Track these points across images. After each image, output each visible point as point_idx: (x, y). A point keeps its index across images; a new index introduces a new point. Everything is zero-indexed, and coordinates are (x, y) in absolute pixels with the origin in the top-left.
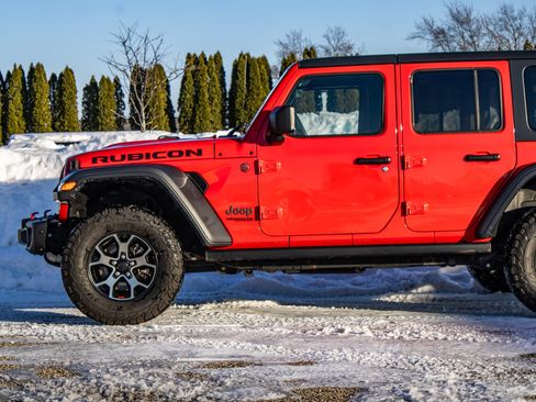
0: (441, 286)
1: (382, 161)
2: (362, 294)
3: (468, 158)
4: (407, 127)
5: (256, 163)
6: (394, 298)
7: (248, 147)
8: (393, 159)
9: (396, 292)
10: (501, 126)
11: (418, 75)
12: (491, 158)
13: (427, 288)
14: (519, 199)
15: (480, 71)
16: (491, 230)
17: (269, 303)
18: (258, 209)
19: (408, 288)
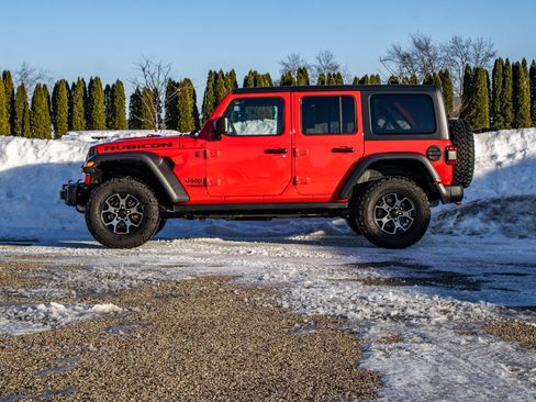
0: (329, 231)
1: (282, 151)
2: (279, 235)
3: (335, 150)
4: (297, 131)
5: (205, 152)
6: (297, 238)
7: (200, 142)
8: (288, 150)
9: (298, 234)
10: (355, 131)
11: (305, 99)
12: (348, 150)
13: (320, 232)
14: (367, 176)
15: (343, 97)
16: (347, 194)
17: (217, 239)
18: (205, 180)
19: (308, 232)
